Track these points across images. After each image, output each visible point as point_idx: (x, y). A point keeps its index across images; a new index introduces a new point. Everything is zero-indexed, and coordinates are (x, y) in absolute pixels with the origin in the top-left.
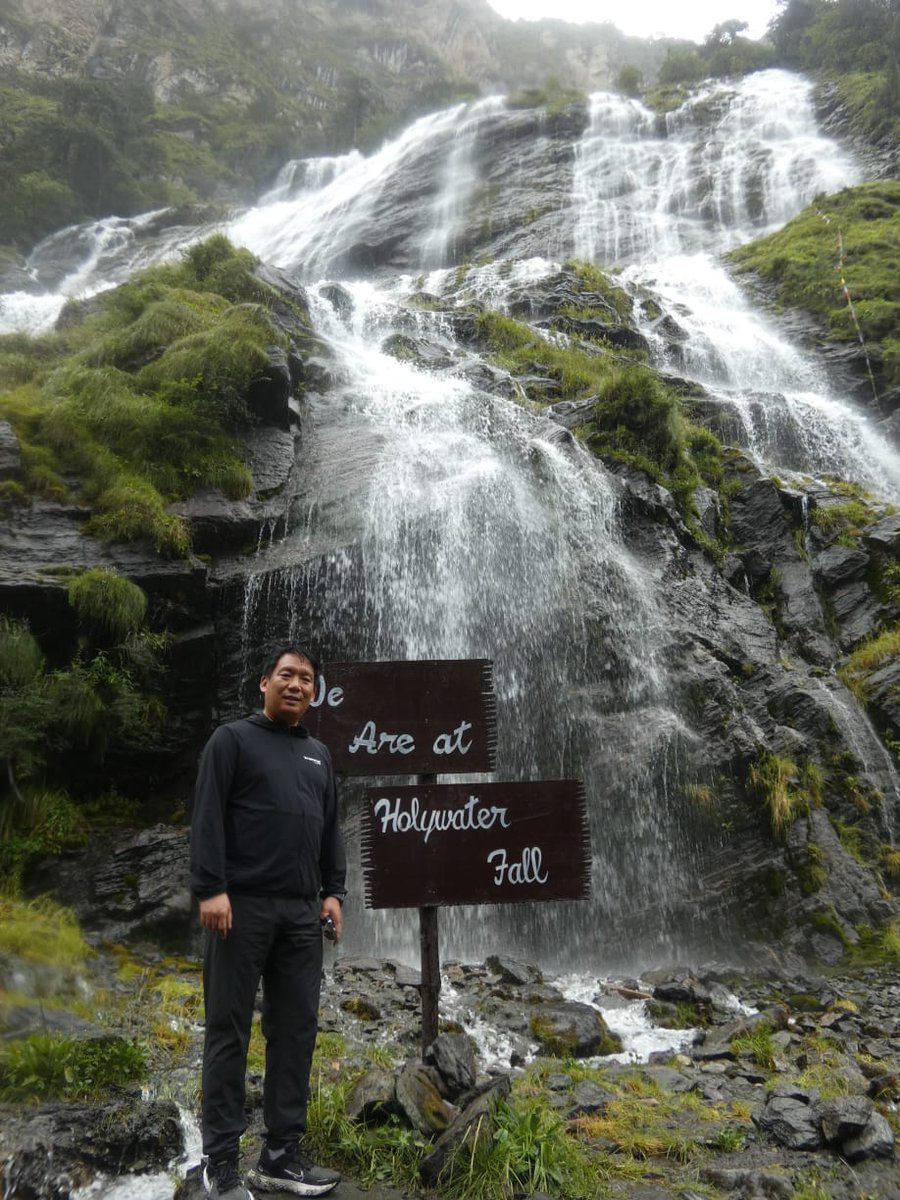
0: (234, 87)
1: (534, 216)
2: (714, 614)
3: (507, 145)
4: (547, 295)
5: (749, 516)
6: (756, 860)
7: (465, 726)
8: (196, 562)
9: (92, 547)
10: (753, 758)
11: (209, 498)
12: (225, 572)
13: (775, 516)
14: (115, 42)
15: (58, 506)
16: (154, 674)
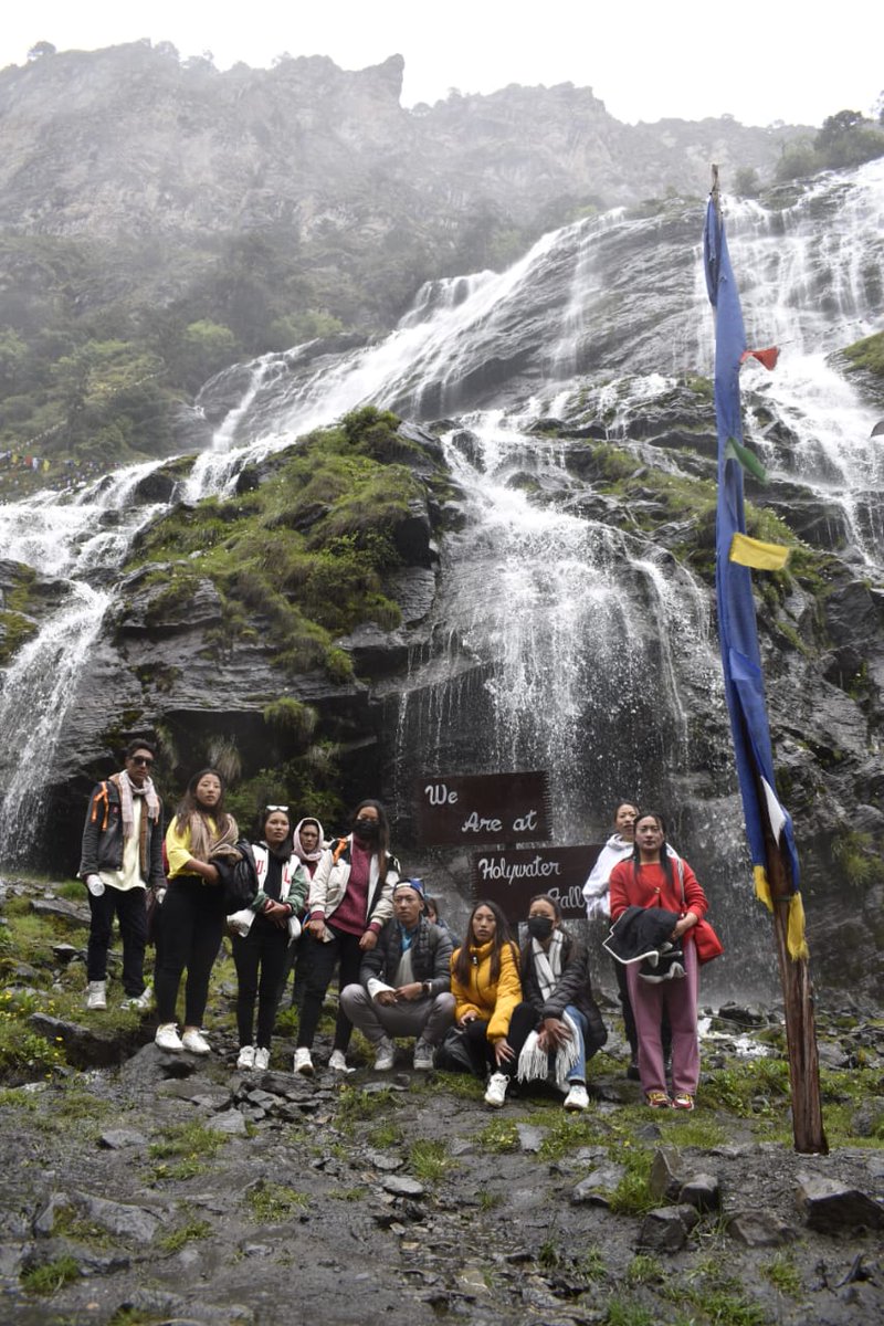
0: (371, 219)
1: (658, 318)
2: (807, 707)
3: (629, 253)
4: (663, 411)
5: (845, 616)
6: (837, 920)
7: (532, 813)
8: (360, 685)
9: (280, 677)
10: (834, 832)
11: (368, 631)
12: (382, 692)
13: (868, 615)
14: (263, 192)
15: (252, 646)
16: (331, 777)
